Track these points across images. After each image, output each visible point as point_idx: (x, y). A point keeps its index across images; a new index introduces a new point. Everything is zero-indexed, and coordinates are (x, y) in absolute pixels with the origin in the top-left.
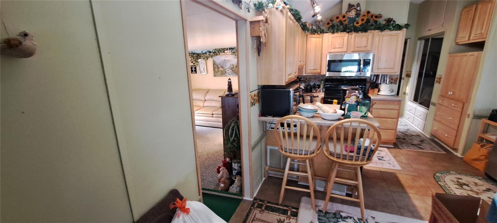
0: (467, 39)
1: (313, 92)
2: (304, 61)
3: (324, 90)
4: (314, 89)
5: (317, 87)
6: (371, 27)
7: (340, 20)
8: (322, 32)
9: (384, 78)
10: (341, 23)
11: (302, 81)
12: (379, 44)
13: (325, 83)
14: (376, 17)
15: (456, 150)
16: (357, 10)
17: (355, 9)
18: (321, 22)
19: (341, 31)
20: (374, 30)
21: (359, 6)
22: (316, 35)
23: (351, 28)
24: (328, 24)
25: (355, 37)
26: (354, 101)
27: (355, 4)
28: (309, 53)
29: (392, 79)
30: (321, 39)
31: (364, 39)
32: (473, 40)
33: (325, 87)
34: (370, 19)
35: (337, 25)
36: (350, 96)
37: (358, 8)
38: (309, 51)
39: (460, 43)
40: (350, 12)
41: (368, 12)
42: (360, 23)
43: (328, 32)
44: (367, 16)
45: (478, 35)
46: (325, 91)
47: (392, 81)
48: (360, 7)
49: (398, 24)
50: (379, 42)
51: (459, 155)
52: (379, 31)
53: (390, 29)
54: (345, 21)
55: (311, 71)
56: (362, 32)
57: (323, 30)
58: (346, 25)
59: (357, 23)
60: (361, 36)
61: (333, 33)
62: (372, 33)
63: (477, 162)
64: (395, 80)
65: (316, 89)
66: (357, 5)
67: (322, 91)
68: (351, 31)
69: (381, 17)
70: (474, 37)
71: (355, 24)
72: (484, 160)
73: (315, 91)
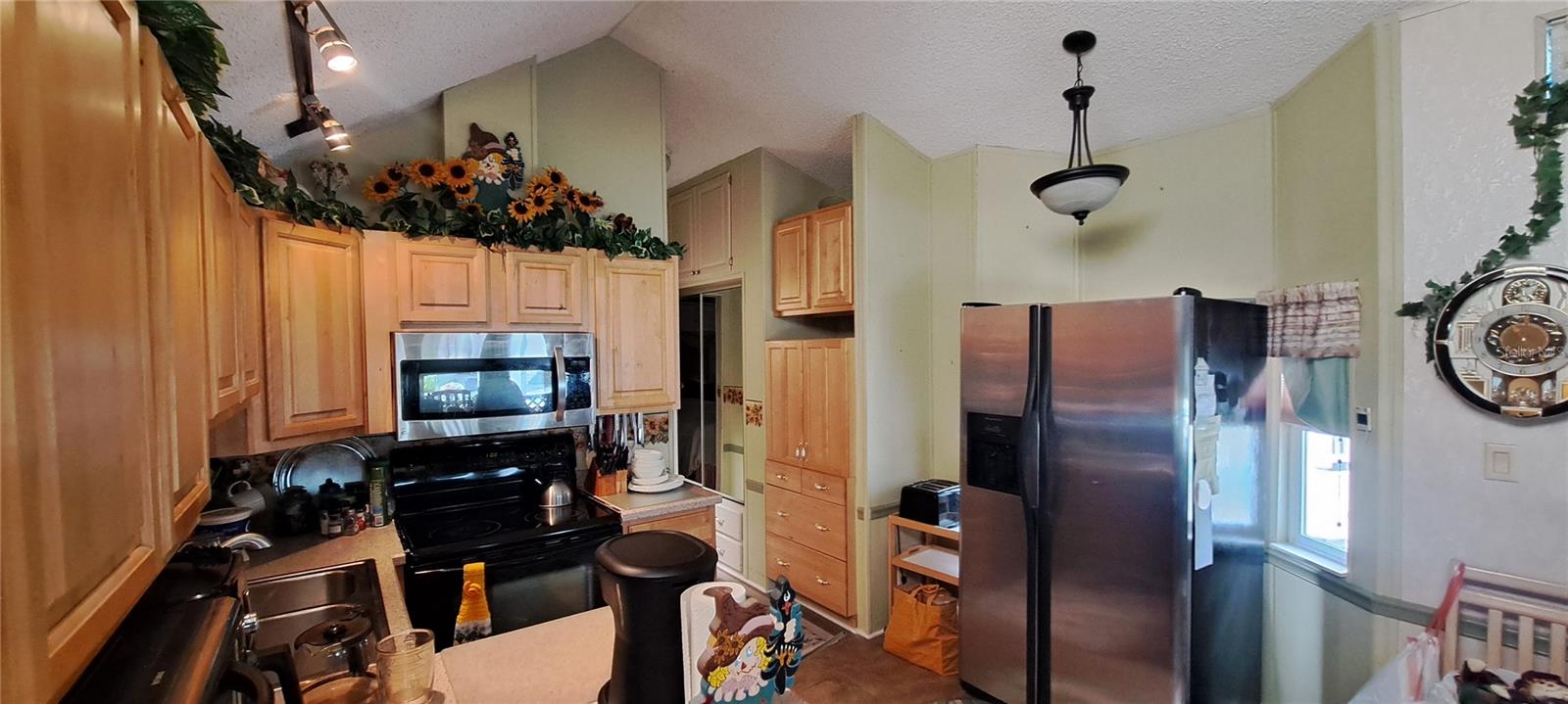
0: (804, 304)
1: (324, 531)
2: (249, 374)
3: (391, 512)
4: (333, 519)
5: (351, 499)
6: (573, 235)
7: (443, 186)
8: (349, 219)
9: (630, 425)
10: (447, 196)
11: (245, 475)
12: (608, 302)
13: (391, 472)
14: (585, 200)
15: (851, 619)
16: (510, 160)
17: (503, 153)
18: (338, 172)
19: (454, 233)
20: (584, 246)
21: (514, 146)
22: (319, 231)
23: (499, 225)
24: (381, 187)
25: (517, 266)
26: (756, 673)
27: (500, 135)
28: (285, 325)
29: (652, 425)
30: (349, 254)
31: (554, 278)
32: (820, 307)
33: (395, 494)
34: (566, 204)
35: (427, 204)
36: (735, 644)
37: (513, 153)
38: (284, 313)
39: (785, 314)
40: (482, 158)
41: (556, 178)
42: (532, 211)
43: (385, 224)
44: (552, 188)
45: (830, 296)
46: (395, 516)
47: (653, 432)
48: (519, 149)
49: (656, 238)
50: (608, 296)
51: (862, 631)
52: (602, 251)
53: (637, 252)
54: (465, 190)
55: (301, 423)
56: (542, 250)
57: (356, 213)
58: (472, 209)
59: (521, 209)
60: (541, 265)
61: (414, 233)
62: (579, 258)
63: (922, 650)
64: (661, 429)
65: (345, 514)
66: (507, 140)
67: (379, 517)
68: (498, 238)
69: (599, 204)
70: (821, 299)
71: (513, 212)
72: (938, 638)
73: (338, 529)
